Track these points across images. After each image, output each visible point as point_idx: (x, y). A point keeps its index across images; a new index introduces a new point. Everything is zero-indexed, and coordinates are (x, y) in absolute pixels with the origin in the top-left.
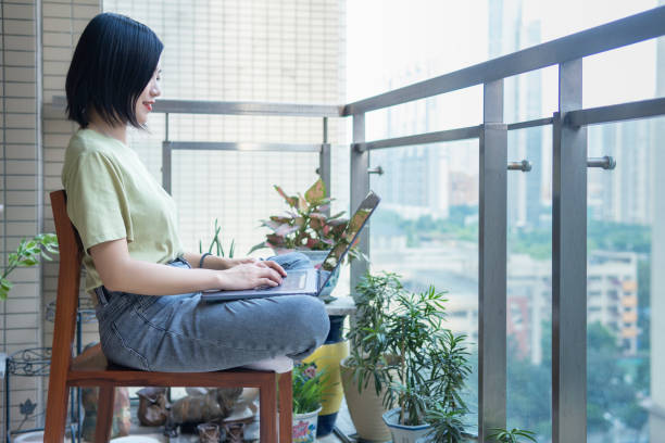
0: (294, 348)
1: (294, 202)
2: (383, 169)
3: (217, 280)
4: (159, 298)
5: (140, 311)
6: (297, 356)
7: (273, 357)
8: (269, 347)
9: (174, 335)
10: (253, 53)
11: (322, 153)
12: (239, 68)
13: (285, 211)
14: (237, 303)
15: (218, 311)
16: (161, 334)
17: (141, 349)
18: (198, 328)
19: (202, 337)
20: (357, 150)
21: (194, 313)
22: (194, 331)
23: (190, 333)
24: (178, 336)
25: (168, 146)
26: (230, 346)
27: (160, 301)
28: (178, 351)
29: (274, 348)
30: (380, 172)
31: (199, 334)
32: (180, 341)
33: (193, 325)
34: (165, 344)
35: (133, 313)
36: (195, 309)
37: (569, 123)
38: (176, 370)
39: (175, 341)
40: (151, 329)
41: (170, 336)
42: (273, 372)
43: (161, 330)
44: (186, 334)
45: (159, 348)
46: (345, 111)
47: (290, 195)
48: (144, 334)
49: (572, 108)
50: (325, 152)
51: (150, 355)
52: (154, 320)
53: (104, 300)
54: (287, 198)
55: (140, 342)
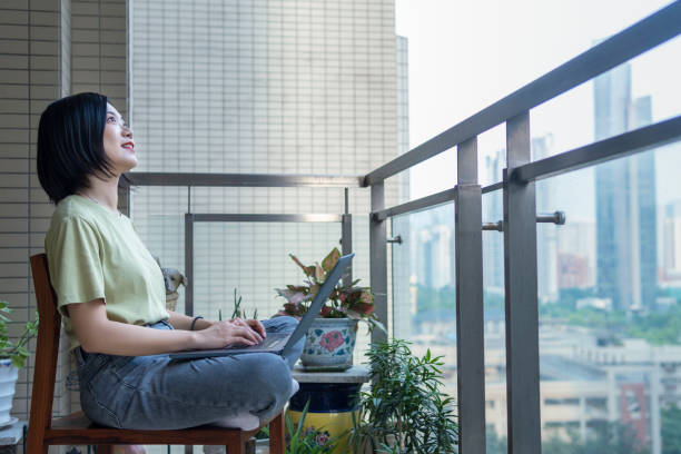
0: (254, 405)
1: (310, 271)
2: (403, 238)
4: (132, 358)
5: (114, 370)
6: (259, 413)
7: (237, 415)
8: (229, 404)
9: (143, 393)
10: (312, 131)
11: (343, 222)
12: (298, 146)
13: (302, 280)
14: (203, 361)
15: (184, 369)
16: (132, 392)
17: (113, 408)
18: (165, 387)
19: (168, 394)
20: (375, 220)
21: (163, 372)
22: (161, 389)
23: (158, 390)
24: (147, 393)
25: (190, 219)
26: (192, 403)
28: (147, 409)
29: (235, 405)
30: (399, 240)
31: (165, 391)
32: (149, 399)
33: (161, 382)
34: (135, 401)
35: (107, 372)
36: (165, 368)
37: (516, 181)
38: (145, 427)
39: (144, 399)
40: (123, 387)
41: (138, 393)
43: (131, 388)
44: (154, 392)
45: (129, 405)
46: (365, 182)
47: (307, 265)
49: (519, 163)
50: (346, 222)
51: (120, 413)
52: (125, 378)
53: (81, 360)
54: (303, 267)
55: (112, 399)
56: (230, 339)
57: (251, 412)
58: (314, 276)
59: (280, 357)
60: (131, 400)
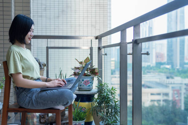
0: (63, 103)
1: (81, 63)
2: (107, 54)
3: (46, 85)
4: (31, 89)
5: (25, 93)
6: (64, 105)
7: (58, 106)
8: (56, 103)
9: (33, 99)
10: (83, 21)
11: (90, 49)
12: (79, 25)
14: (49, 91)
15: (44, 93)
16: (30, 99)
17: (25, 103)
18: (39, 98)
19: (40, 100)
20: (99, 49)
21: (38, 94)
22: (38, 98)
23: (37, 99)
24: (34, 99)
25: (48, 48)
26: (46, 102)
27: (31, 90)
28: (34, 103)
29: (58, 103)
30: (106, 54)
31: (39, 99)
32: (35, 101)
33: (38, 96)
35: (23, 93)
36: (39, 93)
37: (136, 42)
39: (33, 101)
40: (28, 97)
41: (32, 99)
42: (59, 109)
43: (30, 98)
44: (36, 99)
45: (29, 102)
46: (97, 38)
47: (80, 61)
48: (26, 99)
49: (137, 38)
50: (91, 49)
51: (27, 104)
52: (29, 95)
53: (17, 90)
55: (25, 101)
56: (56, 85)
57: (62, 105)
58: (82, 64)
59: (70, 90)
60: (30, 101)
